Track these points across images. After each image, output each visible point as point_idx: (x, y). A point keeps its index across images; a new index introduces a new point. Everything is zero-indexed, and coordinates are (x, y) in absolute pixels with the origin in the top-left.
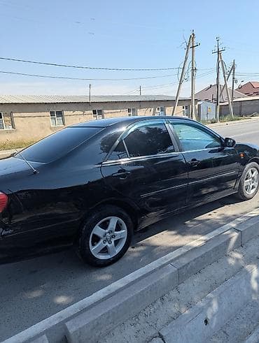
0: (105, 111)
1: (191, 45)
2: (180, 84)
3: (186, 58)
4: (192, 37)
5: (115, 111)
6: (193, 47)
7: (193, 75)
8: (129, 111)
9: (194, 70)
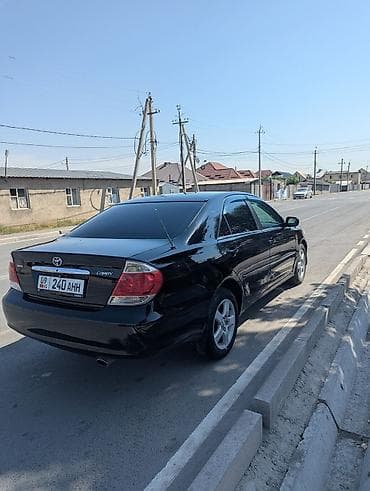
0: (30, 191)
1: (148, 111)
2: (138, 158)
3: (143, 127)
4: (149, 101)
5: (46, 191)
6: (151, 114)
7: (153, 148)
8: (68, 192)
9: (153, 142)
